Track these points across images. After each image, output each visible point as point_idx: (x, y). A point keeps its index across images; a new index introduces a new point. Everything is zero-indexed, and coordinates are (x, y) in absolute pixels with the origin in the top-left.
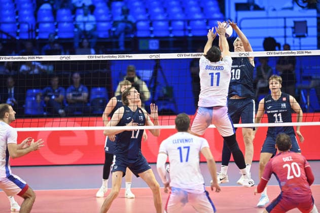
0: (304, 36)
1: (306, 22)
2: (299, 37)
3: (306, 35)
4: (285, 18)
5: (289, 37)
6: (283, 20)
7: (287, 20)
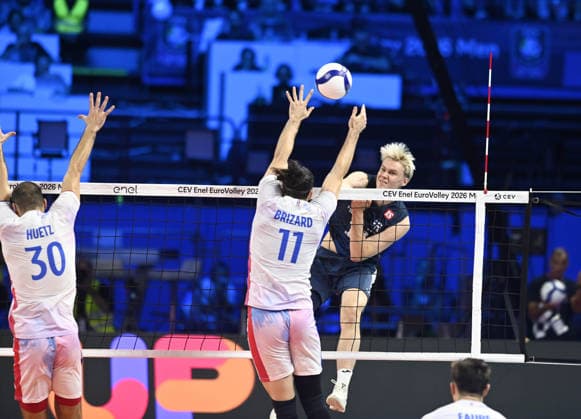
0: (59, 156)
1: (64, 124)
2: (48, 156)
3: (64, 153)
4: (18, 113)
5: (26, 156)
6: (12, 117)
7: (23, 117)
